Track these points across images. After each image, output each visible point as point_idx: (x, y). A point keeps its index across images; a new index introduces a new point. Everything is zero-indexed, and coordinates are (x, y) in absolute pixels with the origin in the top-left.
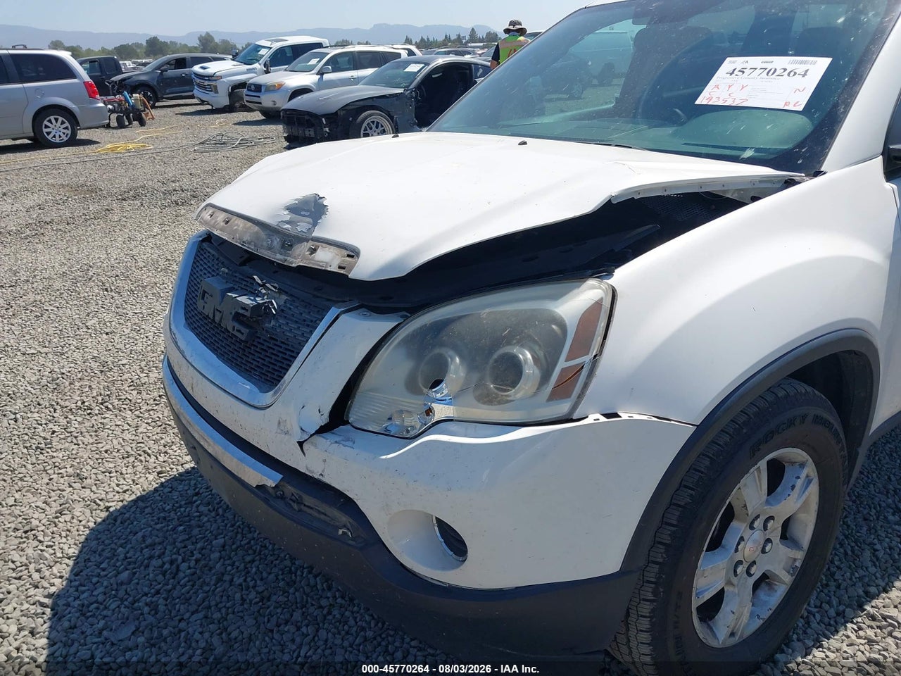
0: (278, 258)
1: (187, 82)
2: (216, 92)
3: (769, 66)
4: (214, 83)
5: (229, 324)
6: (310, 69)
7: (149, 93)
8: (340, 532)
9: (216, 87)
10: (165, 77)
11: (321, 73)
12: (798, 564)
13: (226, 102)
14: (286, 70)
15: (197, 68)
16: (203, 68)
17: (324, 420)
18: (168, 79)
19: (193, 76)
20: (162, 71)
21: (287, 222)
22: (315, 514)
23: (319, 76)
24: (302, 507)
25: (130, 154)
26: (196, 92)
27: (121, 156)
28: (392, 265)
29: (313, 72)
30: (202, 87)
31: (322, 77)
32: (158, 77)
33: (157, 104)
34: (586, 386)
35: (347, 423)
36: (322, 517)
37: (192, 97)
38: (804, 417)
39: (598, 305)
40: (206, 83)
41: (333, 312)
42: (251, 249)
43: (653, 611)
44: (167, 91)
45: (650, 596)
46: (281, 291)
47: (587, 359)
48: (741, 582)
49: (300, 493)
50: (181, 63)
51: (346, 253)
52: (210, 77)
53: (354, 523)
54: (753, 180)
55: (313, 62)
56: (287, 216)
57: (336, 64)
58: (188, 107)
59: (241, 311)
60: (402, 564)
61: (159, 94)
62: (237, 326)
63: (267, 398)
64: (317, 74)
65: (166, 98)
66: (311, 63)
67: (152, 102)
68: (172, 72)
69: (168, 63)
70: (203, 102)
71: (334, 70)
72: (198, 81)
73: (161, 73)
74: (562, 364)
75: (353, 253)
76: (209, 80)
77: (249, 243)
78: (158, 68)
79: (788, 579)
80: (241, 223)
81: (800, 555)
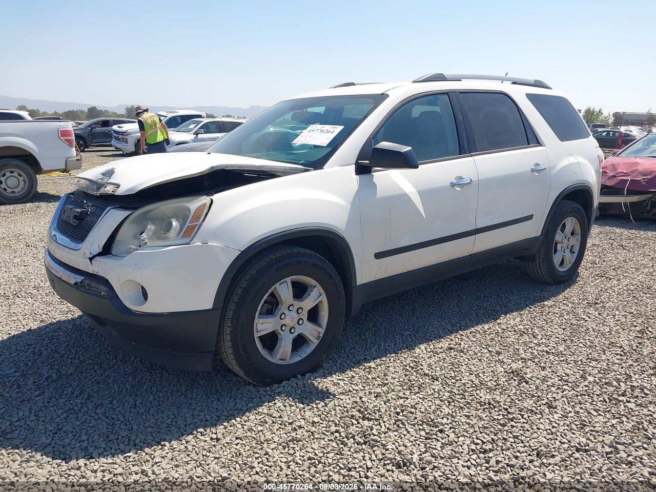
0: (94, 193)
1: (108, 136)
2: (127, 143)
3: (322, 129)
4: (126, 137)
5: (72, 221)
6: (189, 131)
7: (81, 142)
8: (103, 294)
9: (127, 139)
10: (93, 132)
11: (196, 134)
12: (321, 335)
13: (133, 149)
14: (174, 131)
15: (115, 127)
16: (119, 127)
17: (100, 250)
18: (96, 133)
19: (112, 132)
20: (92, 128)
21: (100, 179)
22: (94, 289)
23: (195, 136)
24: (90, 288)
25: (59, 178)
26: (113, 142)
27: (54, 178)
28: (131, 189)
29: (191, 132)
30: (117, 139)
31: (197, 137)
32: (89, 132)
33: (86, 150)
34: (196, 233)
35: (111, 254)
36: (97, 290)
37: (111, 146)
38: (306, 263)
39: (205, 205)
40: (121, 137)
41: (108, 208)
42: (85, 190)
43: (231, 331)
44: (94, 141)
45: (230, 325)
46: (93, 206)
47: (198, 223)
48: (286, 335)
49: (90, 282)
50: (106, 124)
51: (116, 186)
52: (123, 133)
53: (108, 290)
54: (285, 168)
55: (192, 126)
56: (101, 177)
57: (207, 128)
58: (107, 152)
59: (77, 214)
60: (126, 307)
61: (88, 142)
62: (74, 220)
63: (80, 245)
64: (194, 134)
65: (93, 146)
66: (190, 127)
67: (82, 148)
68: (99, 129)
69: (96, 123)
70: (118, 149)
71: (205, 132)
72: (115, 135)
73: (91, 130)
74: (188, 224)
75: (118, 186)
76: (123, 135)
77: (85, 188)
78: (89, 126)
79: (316, 342)
80: (83, 181)
81: (322, 331)
